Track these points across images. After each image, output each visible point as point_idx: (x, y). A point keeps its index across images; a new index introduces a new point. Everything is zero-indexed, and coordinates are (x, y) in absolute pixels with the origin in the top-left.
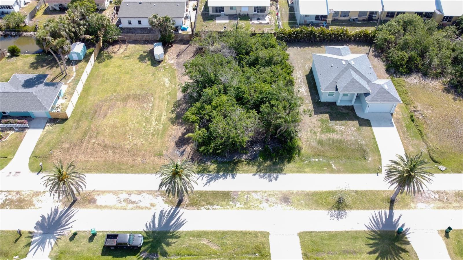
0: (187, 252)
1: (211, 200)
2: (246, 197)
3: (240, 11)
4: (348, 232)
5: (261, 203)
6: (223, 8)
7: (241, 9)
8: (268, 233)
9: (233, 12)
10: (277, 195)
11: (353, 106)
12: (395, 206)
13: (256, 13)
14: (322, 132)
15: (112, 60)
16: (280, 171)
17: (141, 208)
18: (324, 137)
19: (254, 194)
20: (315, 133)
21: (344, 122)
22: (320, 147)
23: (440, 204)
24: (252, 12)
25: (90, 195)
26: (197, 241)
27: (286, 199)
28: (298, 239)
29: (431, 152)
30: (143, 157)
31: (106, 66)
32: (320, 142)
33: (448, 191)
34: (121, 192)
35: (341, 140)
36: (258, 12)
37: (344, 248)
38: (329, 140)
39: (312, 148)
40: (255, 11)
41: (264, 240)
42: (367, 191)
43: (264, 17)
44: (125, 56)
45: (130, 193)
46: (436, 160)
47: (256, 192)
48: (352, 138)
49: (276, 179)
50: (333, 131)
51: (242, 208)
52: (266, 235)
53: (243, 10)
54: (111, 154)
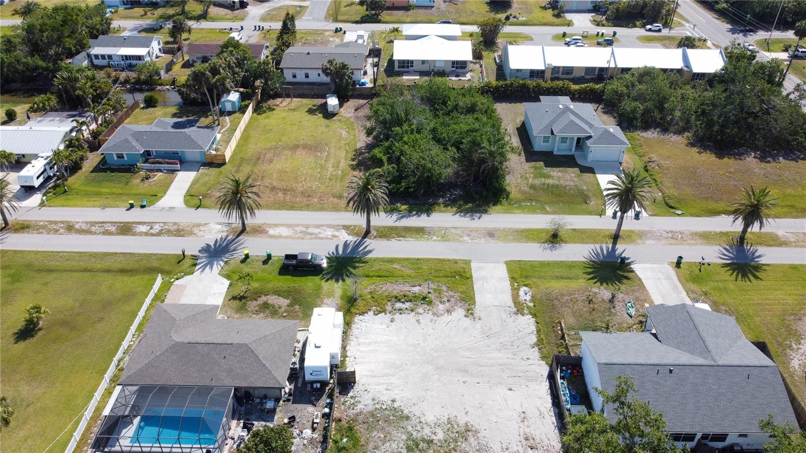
0: (377, 274)
1: (403, 234)
2: (443, 232)
3: (435, 66)
4: (563, 261)
5: (461, 236)
6: (412, 62)
7: (435, 64)
8: (470, 261)
9: (425, 68)
10: (480, 231)
11: (573, 155)
12: (619, 241)
13: (454, 69)
14: (535, 177)
15: (274, 112)
16: (485, 212)
17: (322, 238)
18: (537, 182)
19: (452, 230)
20: (526, 178)
21: (561, 169)
22: (532, 191)
23: (672, 241)
24: (449, 68)
25: (260, 227)
26: (389, 266)
27: (491, 234)
28: (505, 266)
29: (667, 199)
30: (319, 198)
31: (268, 117)
32: (532, 187)
33: (684, 232)
34: (297, 225)
35: (557, 185)
36: (457, 68)
37: (558, 274)
38: (544, 184)
39: (523, 193)
40: (453, 67)
41: (465, 266)
42: (587, 229)
43: (464, 74)
44: (289, 109)
45: (307, 227)
46: (673, 205)
47: (455, 228)
48: (572, 183)
49: (479, 218)
50: (549, 177)
51: (439, 241)
52: (468, 262)
53: (437, 65)
54: (280, 195)
